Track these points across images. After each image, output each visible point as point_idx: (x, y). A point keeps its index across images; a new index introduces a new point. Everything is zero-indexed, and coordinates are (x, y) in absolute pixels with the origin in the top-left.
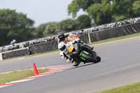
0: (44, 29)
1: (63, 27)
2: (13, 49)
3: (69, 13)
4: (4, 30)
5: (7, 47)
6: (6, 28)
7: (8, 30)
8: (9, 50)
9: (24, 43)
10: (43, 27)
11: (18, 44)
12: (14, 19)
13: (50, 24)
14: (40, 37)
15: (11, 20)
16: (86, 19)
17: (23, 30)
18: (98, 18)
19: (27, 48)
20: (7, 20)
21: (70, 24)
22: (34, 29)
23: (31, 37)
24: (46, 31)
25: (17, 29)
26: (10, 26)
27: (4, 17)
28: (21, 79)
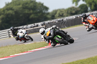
0: (56, 13)
1: (69, 12)
2: (34, 27)
3: (73, 2)
4: (28, 14)
5: (29, 26)
6: (29, 12)
7: (31, 14)
8: (31, 27)
9: (42, 23)
10: (55, 12)
11: (38, 24)
12: (35, 6)
13: (60, 10)
14: (53, 19)
15: (33, 7)
16: (85, 7)
17: (41, 14)
18: (93, 6)
19: (44, 26)
20: (30, 7)
21: (74, 10)
22: (48, 14)
23: (46, 19)
24: (57, 15)
25: (36, 13)
26: (32, 11)
27: (27, 5)
28: (39, 48)
